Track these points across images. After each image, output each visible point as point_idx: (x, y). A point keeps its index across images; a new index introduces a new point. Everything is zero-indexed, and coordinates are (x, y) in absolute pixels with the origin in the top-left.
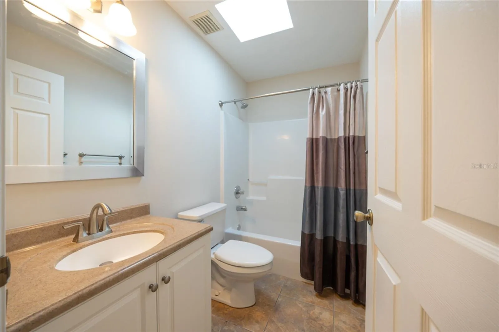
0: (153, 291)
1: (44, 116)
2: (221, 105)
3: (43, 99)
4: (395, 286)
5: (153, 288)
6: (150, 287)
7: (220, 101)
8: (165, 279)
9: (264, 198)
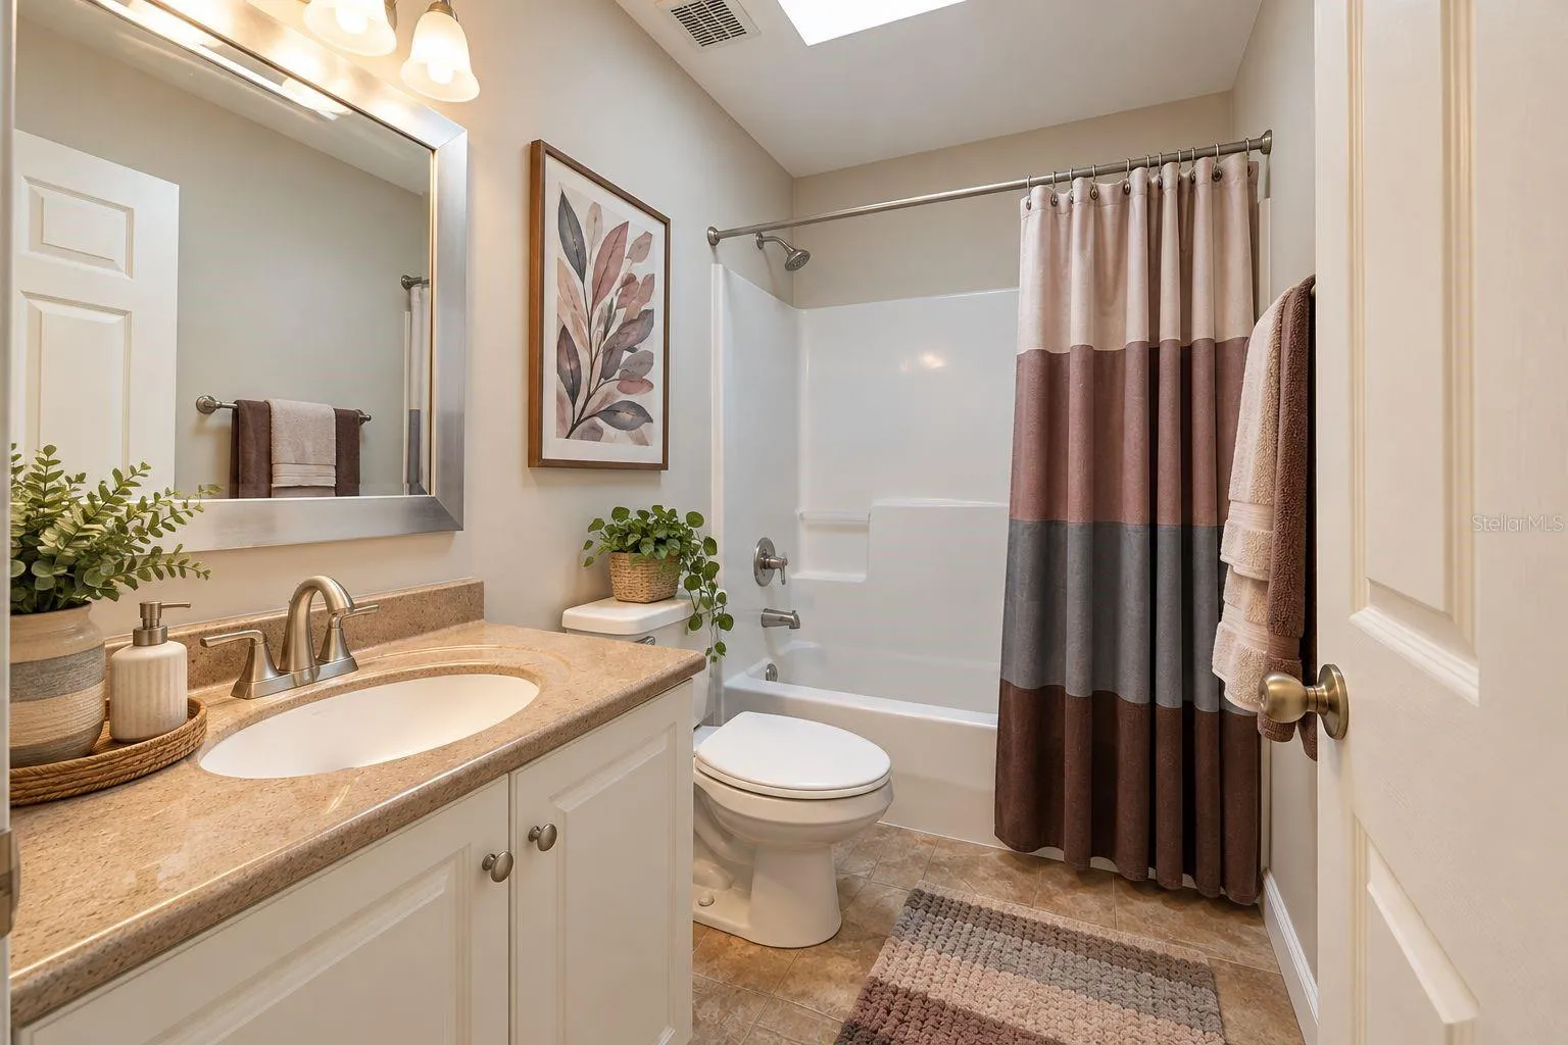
0: (498, 879)
1: (116, 319)
2: (714, 241)
3: (108, 262)
4: (1450, 1028)
5: (495, 869)
6: (487, 866)
7: (711, 228)
8: (540, 834)
9: (859, 577)
